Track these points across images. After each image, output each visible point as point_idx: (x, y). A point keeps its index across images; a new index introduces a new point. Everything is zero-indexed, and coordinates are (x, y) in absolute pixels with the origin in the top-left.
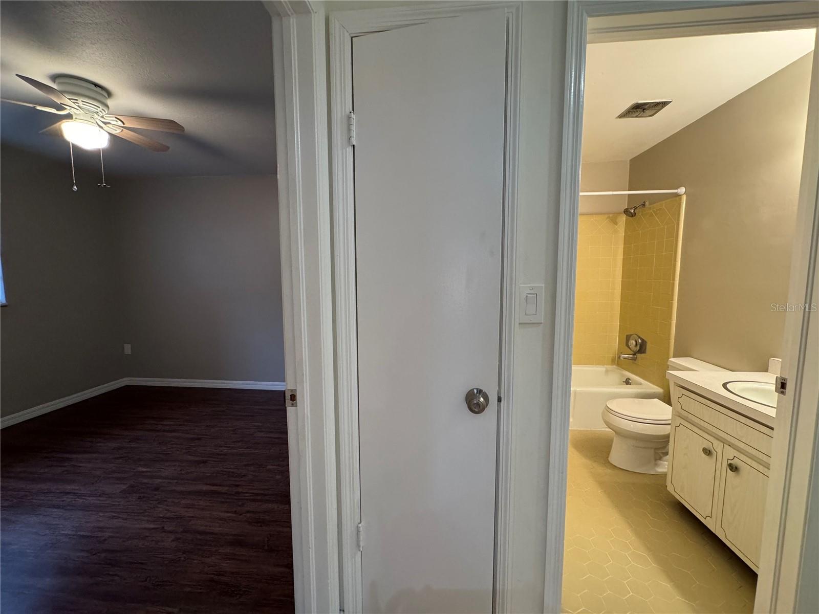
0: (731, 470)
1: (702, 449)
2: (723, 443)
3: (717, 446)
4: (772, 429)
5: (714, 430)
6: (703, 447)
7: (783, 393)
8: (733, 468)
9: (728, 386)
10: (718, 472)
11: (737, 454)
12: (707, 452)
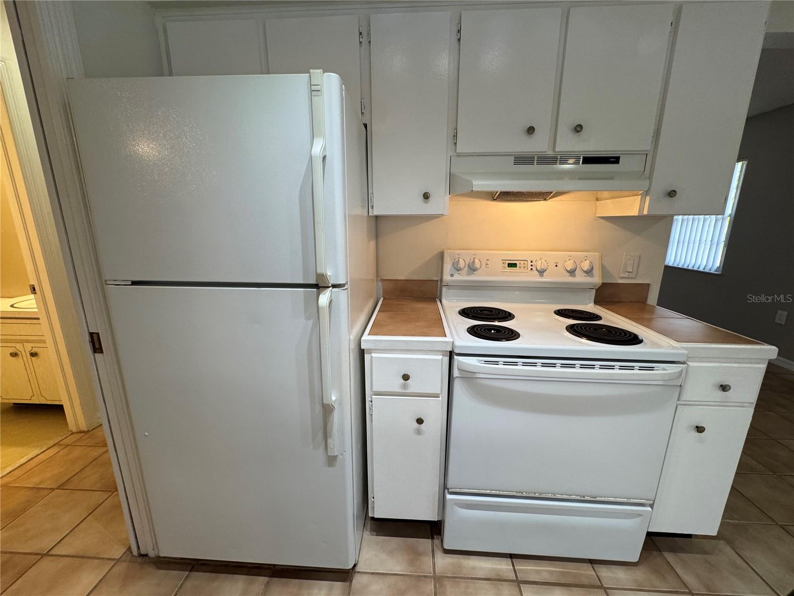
0: (33, 357)
1: (9, 355)
2: (22, 343)
3: (19, 347)
4: (38, 319)
5: (13, 338)
6: (9, 353)
7: (35, 293)
8: (34, 355)
9: (14, 306)
10: (26, 364)
11: (32, 345)
12: (14, 355)
